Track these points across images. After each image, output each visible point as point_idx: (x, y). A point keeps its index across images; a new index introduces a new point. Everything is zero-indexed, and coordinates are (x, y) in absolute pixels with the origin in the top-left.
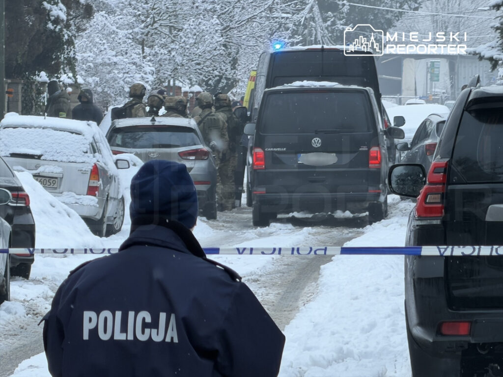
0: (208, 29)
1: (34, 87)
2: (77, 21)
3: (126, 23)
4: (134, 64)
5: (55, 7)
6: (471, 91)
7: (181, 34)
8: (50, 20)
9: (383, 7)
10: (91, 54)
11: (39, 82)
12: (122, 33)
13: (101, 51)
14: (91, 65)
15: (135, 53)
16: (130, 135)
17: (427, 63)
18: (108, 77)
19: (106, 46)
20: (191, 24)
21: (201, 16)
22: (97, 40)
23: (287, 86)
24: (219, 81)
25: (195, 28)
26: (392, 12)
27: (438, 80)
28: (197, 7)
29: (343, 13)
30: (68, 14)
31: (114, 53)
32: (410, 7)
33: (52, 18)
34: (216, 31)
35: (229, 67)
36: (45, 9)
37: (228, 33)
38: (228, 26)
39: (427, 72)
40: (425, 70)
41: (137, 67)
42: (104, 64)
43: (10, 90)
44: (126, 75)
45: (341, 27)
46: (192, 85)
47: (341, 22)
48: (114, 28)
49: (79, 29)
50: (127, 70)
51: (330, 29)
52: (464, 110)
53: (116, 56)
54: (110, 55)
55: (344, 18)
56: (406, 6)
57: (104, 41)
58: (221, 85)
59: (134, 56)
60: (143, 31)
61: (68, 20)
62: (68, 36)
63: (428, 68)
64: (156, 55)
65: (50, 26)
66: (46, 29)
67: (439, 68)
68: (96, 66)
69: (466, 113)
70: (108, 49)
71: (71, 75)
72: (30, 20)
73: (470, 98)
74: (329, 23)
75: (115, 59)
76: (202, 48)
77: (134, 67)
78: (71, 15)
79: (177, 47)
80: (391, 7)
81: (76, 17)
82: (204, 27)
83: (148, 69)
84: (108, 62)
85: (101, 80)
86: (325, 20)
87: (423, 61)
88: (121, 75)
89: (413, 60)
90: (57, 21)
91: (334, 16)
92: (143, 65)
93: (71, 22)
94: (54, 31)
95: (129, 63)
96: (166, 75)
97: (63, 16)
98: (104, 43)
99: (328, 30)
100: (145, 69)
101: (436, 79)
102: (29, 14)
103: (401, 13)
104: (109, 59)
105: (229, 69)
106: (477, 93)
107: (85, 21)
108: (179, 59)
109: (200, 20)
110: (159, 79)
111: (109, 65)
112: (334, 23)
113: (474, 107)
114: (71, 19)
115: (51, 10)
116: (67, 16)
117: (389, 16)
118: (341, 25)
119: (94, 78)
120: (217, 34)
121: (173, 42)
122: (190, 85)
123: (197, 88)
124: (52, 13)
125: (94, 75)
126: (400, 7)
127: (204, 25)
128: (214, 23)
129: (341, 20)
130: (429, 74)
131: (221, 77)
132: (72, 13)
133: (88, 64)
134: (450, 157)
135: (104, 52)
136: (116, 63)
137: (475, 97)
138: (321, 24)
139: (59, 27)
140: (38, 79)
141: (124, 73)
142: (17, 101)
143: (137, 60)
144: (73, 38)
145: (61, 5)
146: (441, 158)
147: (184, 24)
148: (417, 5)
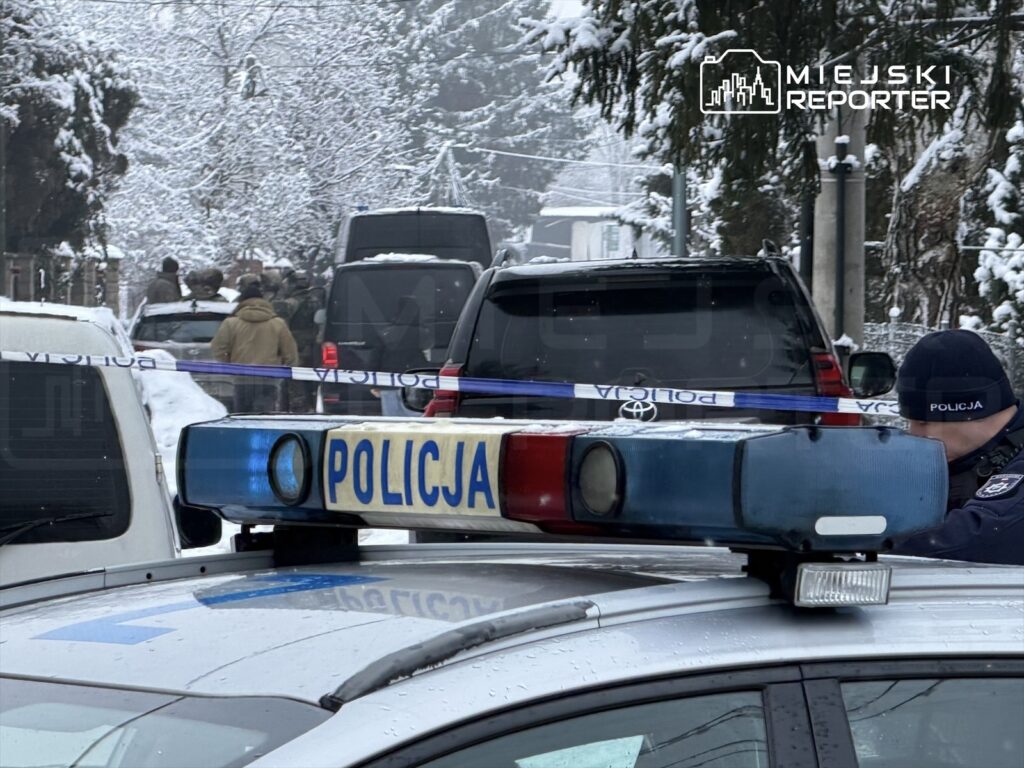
0: (291, 186)
1: (51, 263)
2: (107, 177)
3: (181, 178)
4: (191, 231)
5: (76, 159)
6: (494, 272)
7: (257, 193)
8: (69, 176)
9: (540, 155)
10: (134, 219)
11: (59, 257)
12: (174, 192)
13: (147, 215)
14: (136, 234)
15: (193, 219)
16: (165, 325)
17: (602, 227)
18: (157, 249)
19: (154, 208)
20: (270, 178)
21: (283, 170)
22: (142, 201)
23: (368, 261)
24: (316, 253)
25: (275, 185)
26: (550, 162)
27: (617, 249)
28: (278, 157)
29: (486, 164)
30: (95, 169)
31: (165, 218)
32: (574, 155)
33: (74, 174)
34: (304, 188)
35: (329, 234)
36: (63, 162)
37: (326, 190)
38: (326, 182)
39: (603, 239)
40: (599, 238)
41: (195, 234)
42: (151, 233)
43: (17, 268)
44: (179, 246)
45: (484, 182)
46: (278, 259)
47: (485, 175)
48: (164, 186)
49: (110, 188)
50: (182, 240)
51: (470, 184)
52: (484, 299)
53: (167, 222)
54: (159, 221)
55: (487, 170)
56: (569, 155)
57: (152, 202)
58: (318, 258)
59: (192, 221)
60: (208, 189)
61: (94, 176)
62: (95, 196)
63: (603, 234)
64: (224, 219)
65: (70, 184)
66: (66, 189)
67: (617, 233)
68: (142, 235)
69: (487, 301)
70: (157, 212)
71: (100, 248)
72: (43, 176)
73: (493, 282)
74: (469, 176)
75: (165, 226)
76: (283, 212)
77: (191, 235)
78: (99, 170)
79: (252, 209)
80: (550, 156)
81: (105, 173)
82: (285, 184)
83: (210, 239)
84: (157, 230)
85: (148, 253)
86: (464, 173)
87: (598, 225)
88: (172, 247)
89: (585, 223)
90: (80, 177)
91: (475, 168)
92: (204, 232)
93: (100, 178)
94: (73, 190)
95: (186, 230)
96: (237, 247)
97: (88, 171)
98: (150, 205)
99: (468, 186)
100: (205, 238)
101: (614, 247)
102: (41, 168)
103: (562, 165)
104: (158, 226)
105: (329, 237)
106: (502, 274)
107: (117, 177)
108: (254, 225)
109: (281, 175)
110: (228, 251)
111: (159, 233)
112: (475, 177)
113: (498, 295)
114: (100, 175)
115: (70, 163)
116: (93, 171)
117: (547, 167)
118: (486, 179)
119: (138, 251)
120: (304, 193)
121: (247, 203)
122: (275, 259)
123: (285, 262)
124: (72, 167)
125: (139, 247)
126: (562, 156)
127: (286, 181)
128: (301, 178)
129: (484, 172)
130: (605, 242)
131: (318, 248)
132: (99, 166)
133: (131, 232)
134: (464, 360)
135: (151, 217)
136: (166, 231)
137: (501, 280)
138: (458, 178)
139: (82, 185)
140: (57, 251)
141: (177, 243)
142: (28, 282)
143: (196, 227)
144: (101, 199)
145: (85, 156)
146: (454, 363)
147: (260, 180)
148: (582, 153)
